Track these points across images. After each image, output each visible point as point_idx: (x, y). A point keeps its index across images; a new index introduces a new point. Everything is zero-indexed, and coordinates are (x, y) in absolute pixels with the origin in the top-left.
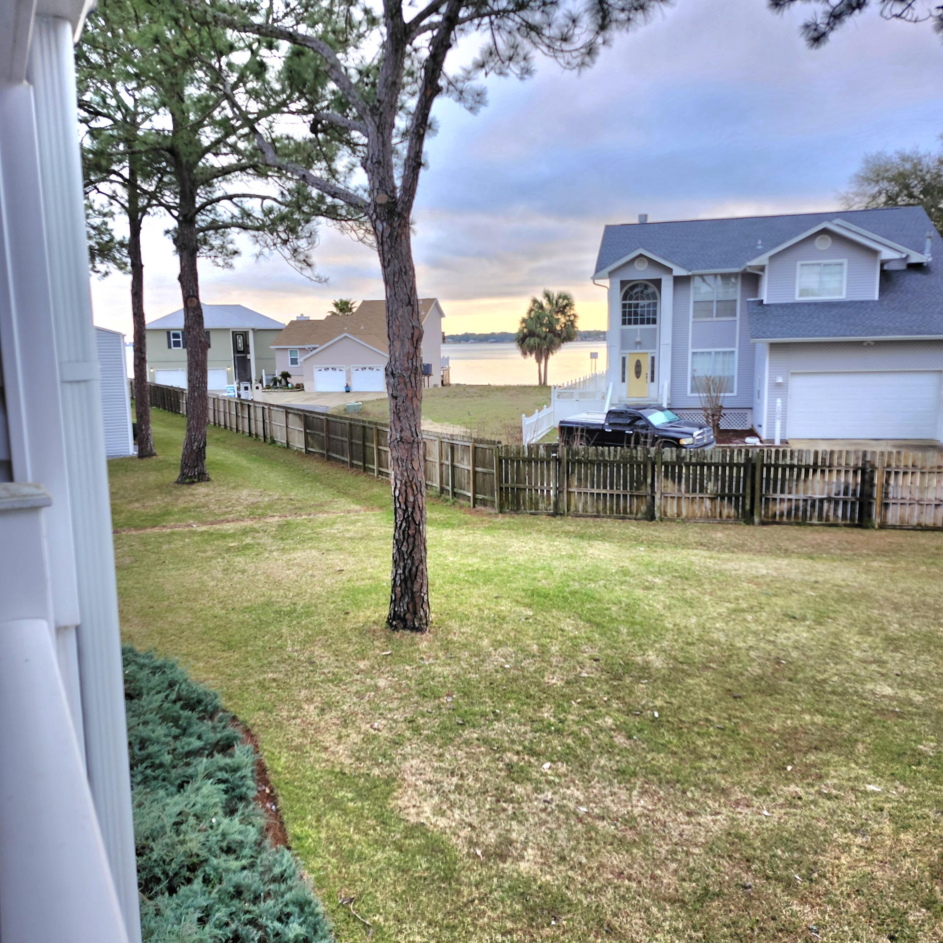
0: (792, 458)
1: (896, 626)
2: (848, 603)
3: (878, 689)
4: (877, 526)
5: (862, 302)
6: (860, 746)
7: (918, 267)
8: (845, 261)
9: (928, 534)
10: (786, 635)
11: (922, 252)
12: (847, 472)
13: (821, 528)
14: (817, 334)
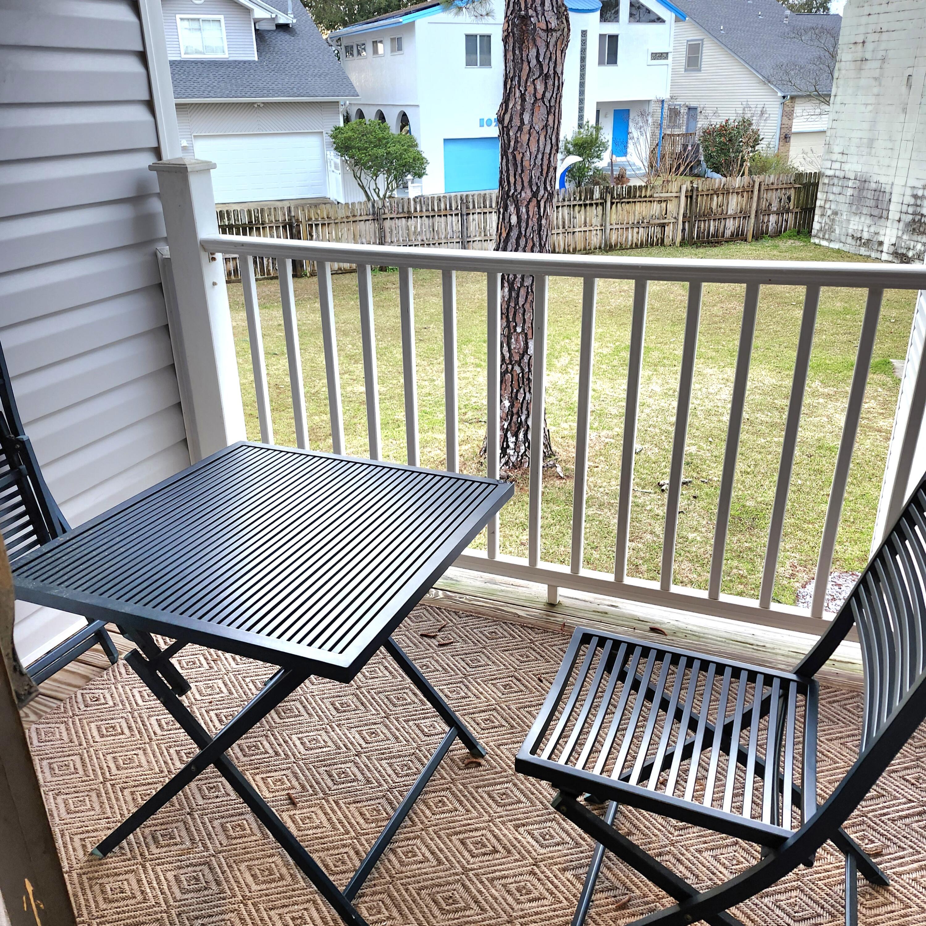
0: (229, 219)
1: (350, 346)
2: (310, 337)
3: (355, 390)
4: (308, 274)
5: (245, 62)
6: (359, 426)
7: (284, 28)
8: (221, 17)
9: (347, 275)
10: (275, 367)
11: (286, 12)
12: (277, 227)
13: (265, 282)
14: (211, 94)
